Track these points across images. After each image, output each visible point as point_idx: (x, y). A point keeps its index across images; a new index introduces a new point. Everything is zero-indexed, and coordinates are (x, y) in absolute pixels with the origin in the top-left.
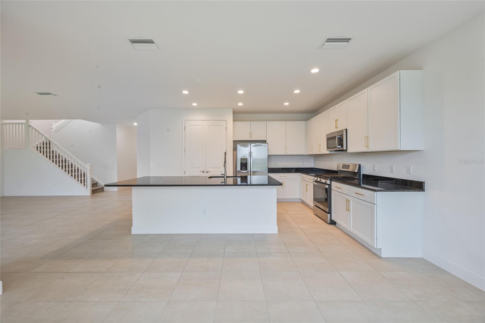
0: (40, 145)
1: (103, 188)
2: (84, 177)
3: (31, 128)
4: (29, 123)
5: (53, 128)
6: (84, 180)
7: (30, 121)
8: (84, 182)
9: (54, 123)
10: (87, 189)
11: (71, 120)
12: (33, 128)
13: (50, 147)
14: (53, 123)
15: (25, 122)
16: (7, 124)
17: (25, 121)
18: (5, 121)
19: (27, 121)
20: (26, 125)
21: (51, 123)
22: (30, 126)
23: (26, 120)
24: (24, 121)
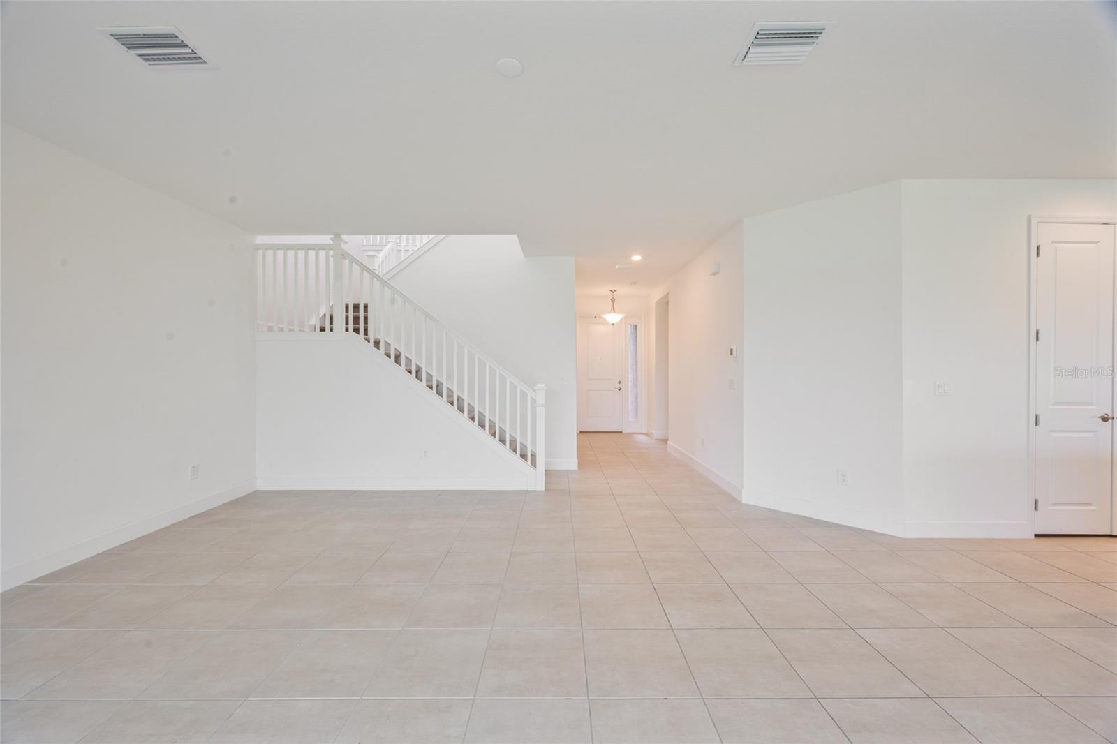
3: (347, 262)
4: (345, 246)
7: (345, 237)
11: (445, 235)
12: (353, 260)
13: (366, 318)
15: (332, 242)
16: (266, 247)
17: (331, 239)
18: (261, 239)
19: (337, 235)
20: (331, 252)
22: (344, 255)
23: (332, 236)
24: (326, 239)
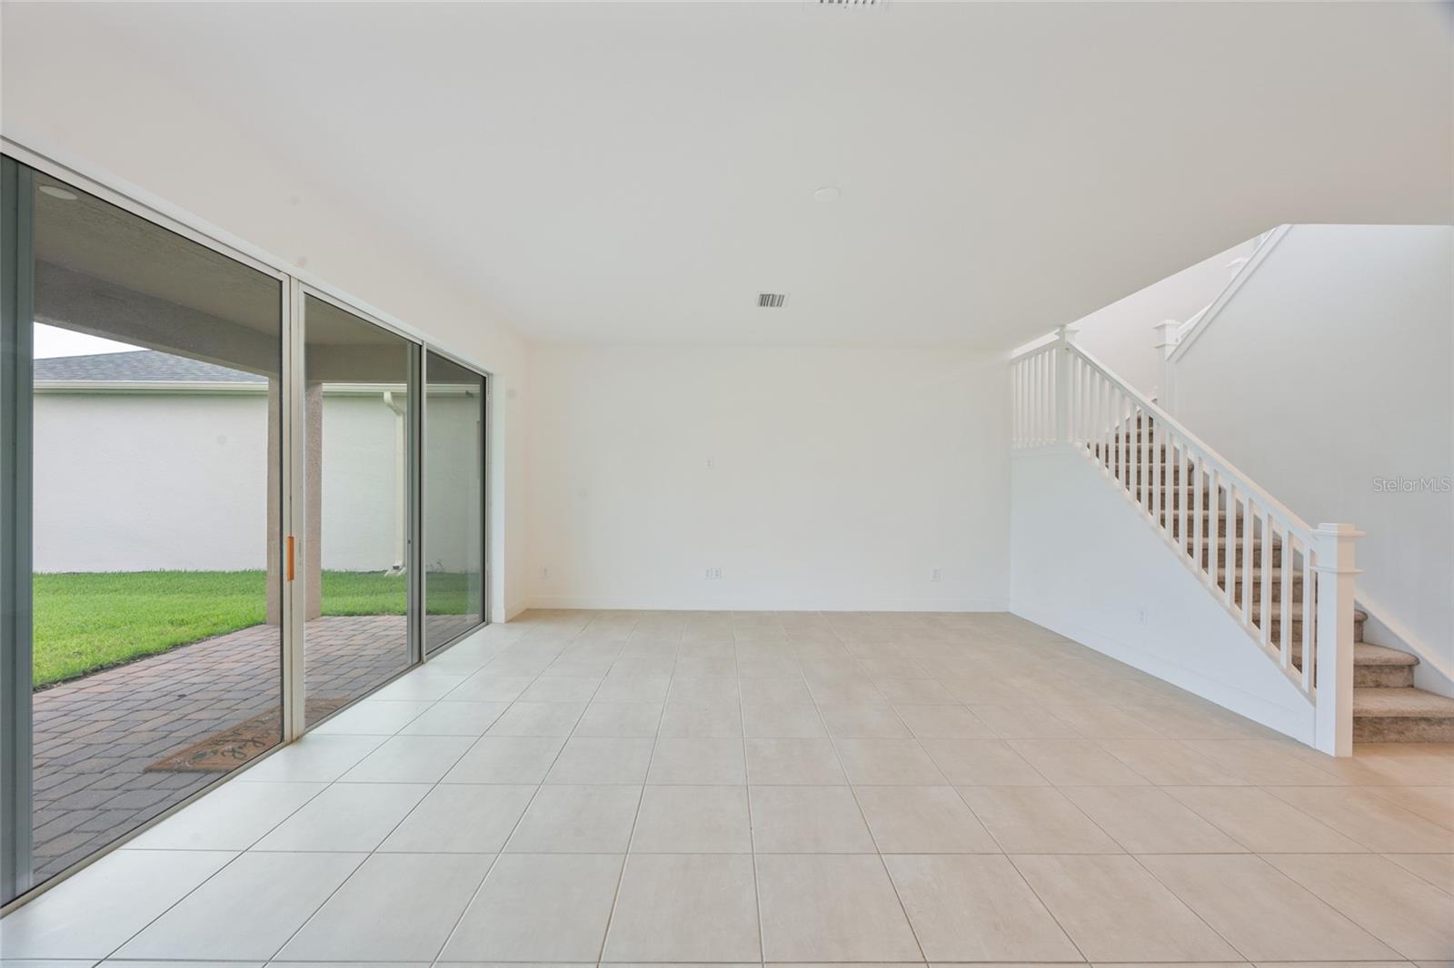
0: (1128, 428)
1: (1411, 667)
2: (1297, 599)
3: (1071, 356)
4: (1068, 338)
5: (1167, 342)
6: (1297, 622)
7: (1071, 326)
8: (1297, 637)
9: (1173, 322)
10: (1314, 702)
14: (1167, 322)
15: (1058, 338)
17: (1056, 334)
19: (1062, 334)
20: (1060, 349)
21: (1160, 324)
22: (1069, 348)
23: (1058, 331)
24: (1051, 337)
